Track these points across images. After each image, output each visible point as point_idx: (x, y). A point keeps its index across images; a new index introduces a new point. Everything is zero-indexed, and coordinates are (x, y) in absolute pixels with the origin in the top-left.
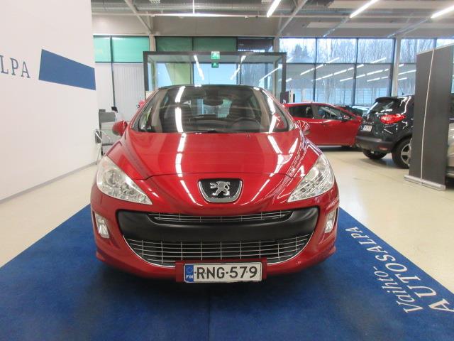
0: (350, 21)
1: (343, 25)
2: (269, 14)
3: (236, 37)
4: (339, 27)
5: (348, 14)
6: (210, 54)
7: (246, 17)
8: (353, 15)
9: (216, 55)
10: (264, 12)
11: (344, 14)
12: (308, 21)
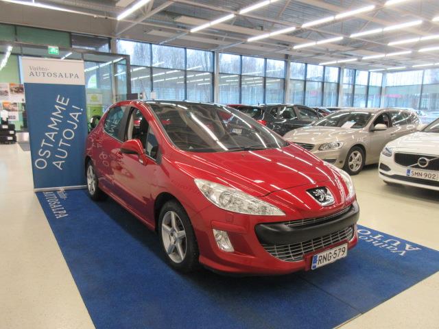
0: (190, 34)
1: (182, 37)
2: (121, 17)
3: (70, 33)
4: (178, 37)
5: (190, 29)
6: (46, 48)
7: (95, 16)
8: (193, 30)
9: (54, 50)
10: (116, 16)
11: (184, 28)
12: (151, 28)
